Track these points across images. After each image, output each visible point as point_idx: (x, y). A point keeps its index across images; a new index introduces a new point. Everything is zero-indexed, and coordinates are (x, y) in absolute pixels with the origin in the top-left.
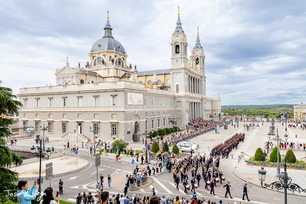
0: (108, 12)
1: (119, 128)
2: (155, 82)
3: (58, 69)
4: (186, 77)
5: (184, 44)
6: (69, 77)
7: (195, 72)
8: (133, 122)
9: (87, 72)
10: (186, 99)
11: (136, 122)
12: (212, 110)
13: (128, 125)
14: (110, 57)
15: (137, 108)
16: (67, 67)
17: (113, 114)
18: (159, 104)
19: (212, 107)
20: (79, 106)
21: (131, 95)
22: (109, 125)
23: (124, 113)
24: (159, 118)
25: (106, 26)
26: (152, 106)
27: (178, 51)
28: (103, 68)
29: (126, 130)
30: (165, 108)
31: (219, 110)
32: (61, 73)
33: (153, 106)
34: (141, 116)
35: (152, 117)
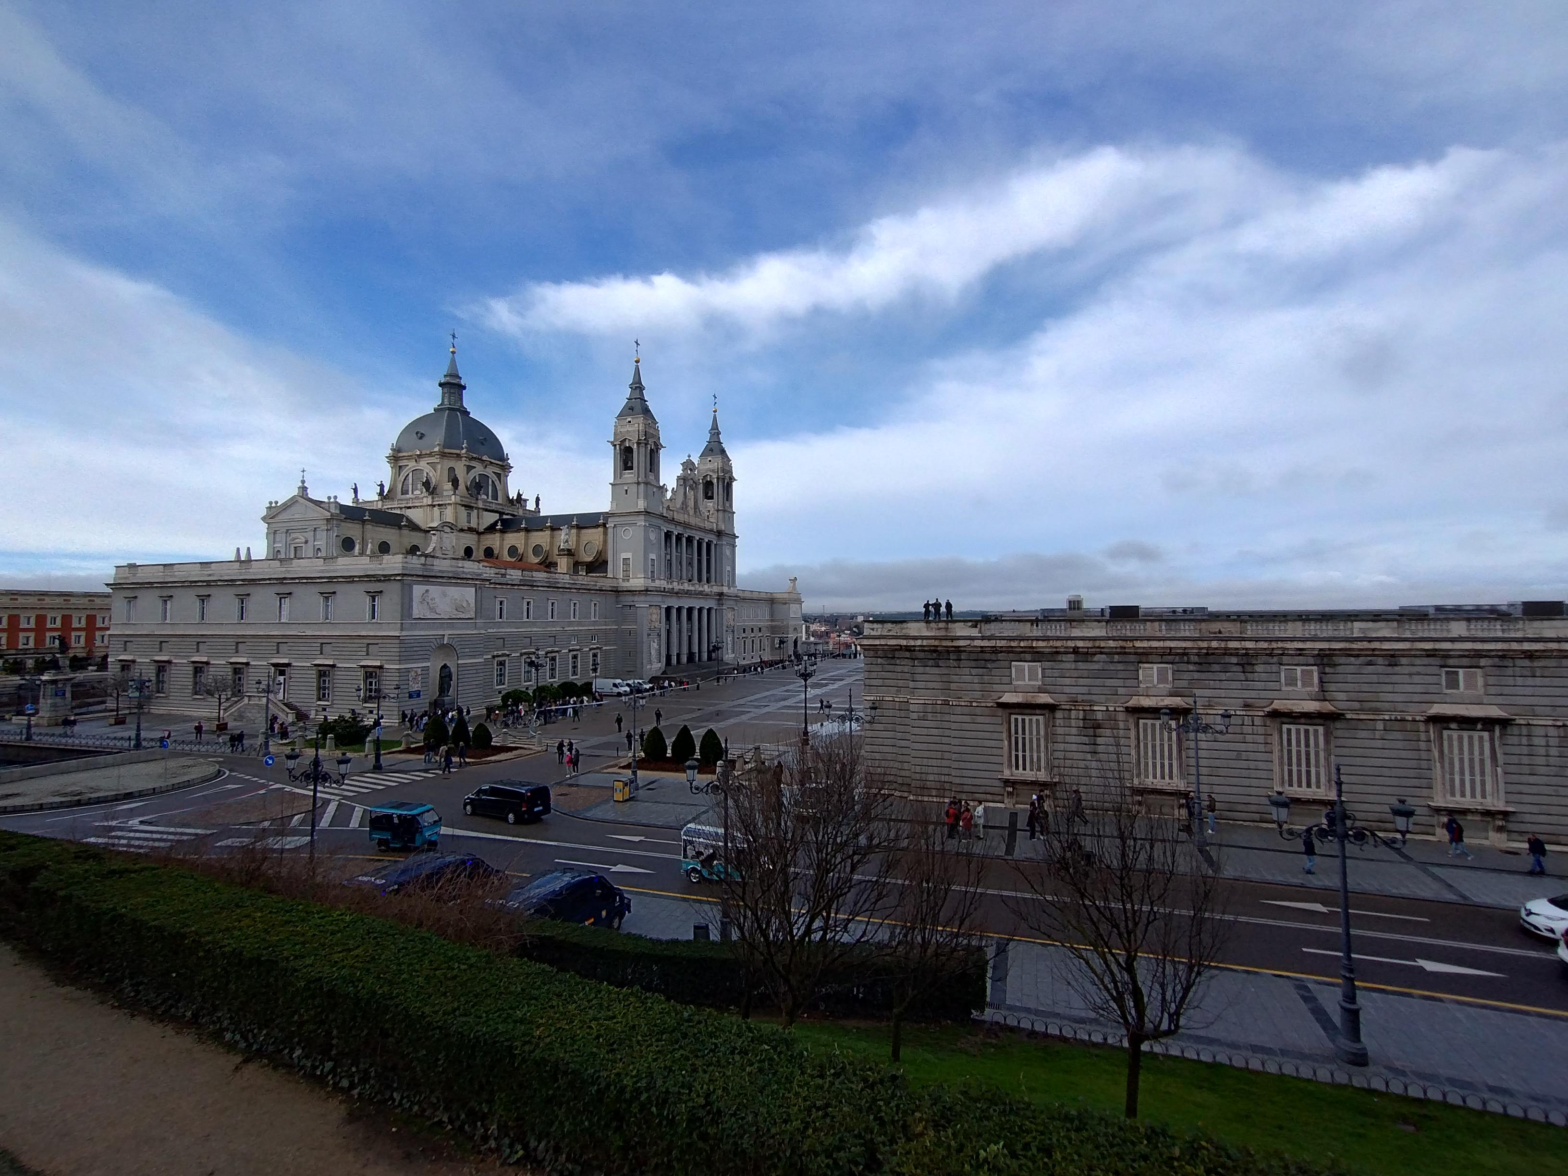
0: (454, 336)
1: (384, 682)
2: (563, 550)
3: (273, 505)
4: (652, 536)
5: (646, 444)
6: (303, 530)
7: (693, 521)
8: (434, 665)
9: (367, 514)
10: (649, 598)
11: (445, 667)
12: (773, 629)
13: (413, 673)
14: (451, 470)
15: (451, 626)
16: (302, 500)
17: (369, 643)
18: (555, 613)
19: (772, 621)
20: (282, 621)
21: (427, 591)
22: (359, 674)
23: (398, 641)
24: (554, 654)
25: (445, 376)
26: (525, 620)
27: (629, 464)
28: (425, 504)
29: (406, 687)
30: (579, 624)
31: (791, 630)
32: (281, 517)
33: (531, 619)
34: (467, 650)
35: (524, 651)
